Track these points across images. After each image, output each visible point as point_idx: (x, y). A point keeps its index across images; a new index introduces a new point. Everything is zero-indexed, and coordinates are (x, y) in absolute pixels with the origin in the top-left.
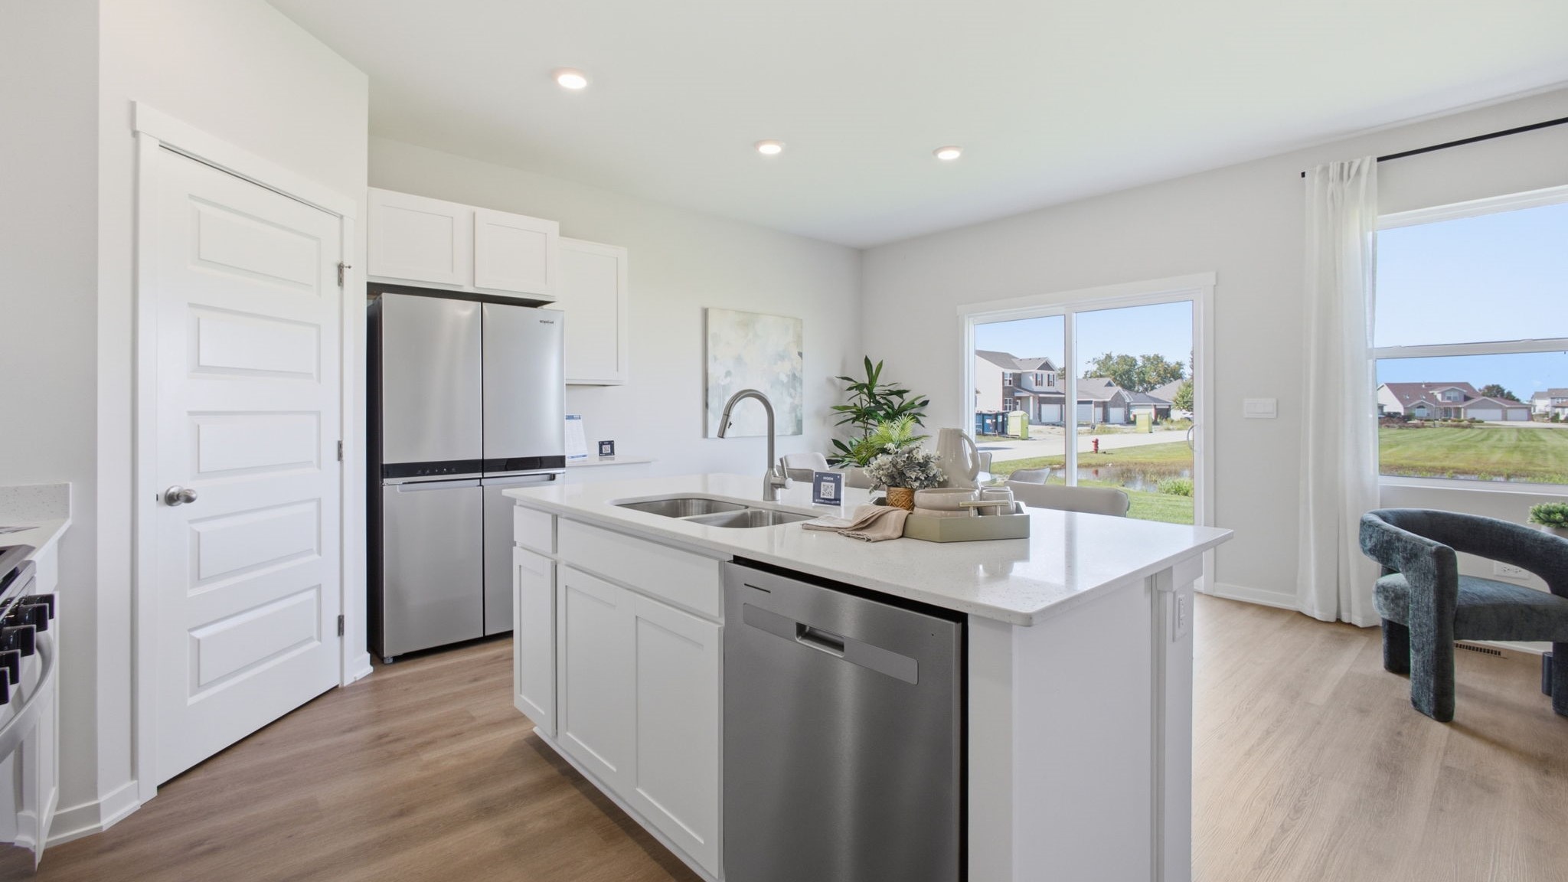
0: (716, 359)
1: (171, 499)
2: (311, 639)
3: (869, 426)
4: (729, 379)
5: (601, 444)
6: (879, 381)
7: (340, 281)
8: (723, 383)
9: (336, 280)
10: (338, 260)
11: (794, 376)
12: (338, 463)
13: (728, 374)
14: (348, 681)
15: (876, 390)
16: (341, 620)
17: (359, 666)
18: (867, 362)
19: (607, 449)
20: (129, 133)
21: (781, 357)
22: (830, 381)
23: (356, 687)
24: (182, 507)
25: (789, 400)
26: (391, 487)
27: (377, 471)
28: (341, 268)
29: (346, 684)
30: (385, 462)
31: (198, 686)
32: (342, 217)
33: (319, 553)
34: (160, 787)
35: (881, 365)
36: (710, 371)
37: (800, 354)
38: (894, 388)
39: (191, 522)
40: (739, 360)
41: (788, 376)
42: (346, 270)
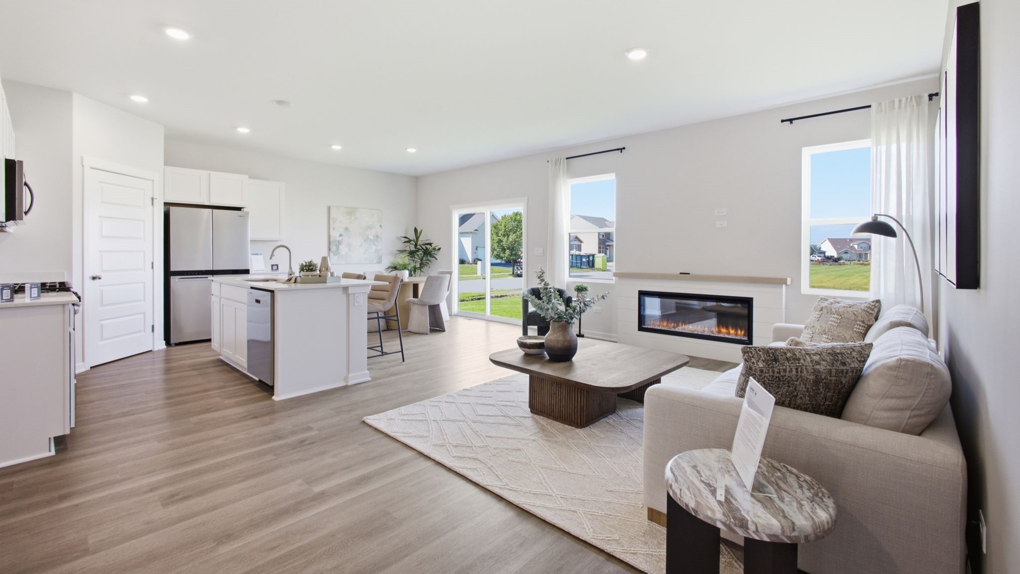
0: (334, 229)
1: (94, 278)
2: (140, 331)
3: (415, 259)
4: (341, 238)
5: (272, 266)
6: (420, 239)
7: (153, 204)
8: (338, 240)
9: (151, 203)
10: (151, 196)
11: (377, 236)
12: (152, 270)
13: (341, 235)
14: (156, 349)
15: (419, 243)
16: (153, 326)
17: (161, 345)
18: (416, 230)
19: (275, 267)
20: (81, 165)
21: (370, 227)
22: (399, 238)
23: (159, 351)
24: (97, 280)
25: (374, 247)
26: (174, 280)
27: (168, 274)
28: (153, 199)
29: (155, 350)
30: (171, 270)
31: (102, 339)
32: (153, 181)
33: (145, 301)
34: (91, 368)
35: (421, 231)
36: (331, 234)
37: (381, 226)
38: (427, 242)
39: (100, 286)
40: (347, 229)
41: (373, 236)
42: (154, 200)
